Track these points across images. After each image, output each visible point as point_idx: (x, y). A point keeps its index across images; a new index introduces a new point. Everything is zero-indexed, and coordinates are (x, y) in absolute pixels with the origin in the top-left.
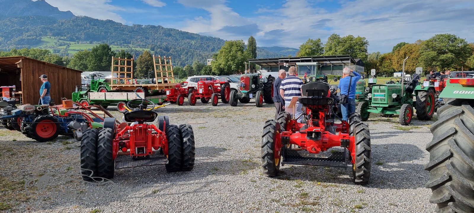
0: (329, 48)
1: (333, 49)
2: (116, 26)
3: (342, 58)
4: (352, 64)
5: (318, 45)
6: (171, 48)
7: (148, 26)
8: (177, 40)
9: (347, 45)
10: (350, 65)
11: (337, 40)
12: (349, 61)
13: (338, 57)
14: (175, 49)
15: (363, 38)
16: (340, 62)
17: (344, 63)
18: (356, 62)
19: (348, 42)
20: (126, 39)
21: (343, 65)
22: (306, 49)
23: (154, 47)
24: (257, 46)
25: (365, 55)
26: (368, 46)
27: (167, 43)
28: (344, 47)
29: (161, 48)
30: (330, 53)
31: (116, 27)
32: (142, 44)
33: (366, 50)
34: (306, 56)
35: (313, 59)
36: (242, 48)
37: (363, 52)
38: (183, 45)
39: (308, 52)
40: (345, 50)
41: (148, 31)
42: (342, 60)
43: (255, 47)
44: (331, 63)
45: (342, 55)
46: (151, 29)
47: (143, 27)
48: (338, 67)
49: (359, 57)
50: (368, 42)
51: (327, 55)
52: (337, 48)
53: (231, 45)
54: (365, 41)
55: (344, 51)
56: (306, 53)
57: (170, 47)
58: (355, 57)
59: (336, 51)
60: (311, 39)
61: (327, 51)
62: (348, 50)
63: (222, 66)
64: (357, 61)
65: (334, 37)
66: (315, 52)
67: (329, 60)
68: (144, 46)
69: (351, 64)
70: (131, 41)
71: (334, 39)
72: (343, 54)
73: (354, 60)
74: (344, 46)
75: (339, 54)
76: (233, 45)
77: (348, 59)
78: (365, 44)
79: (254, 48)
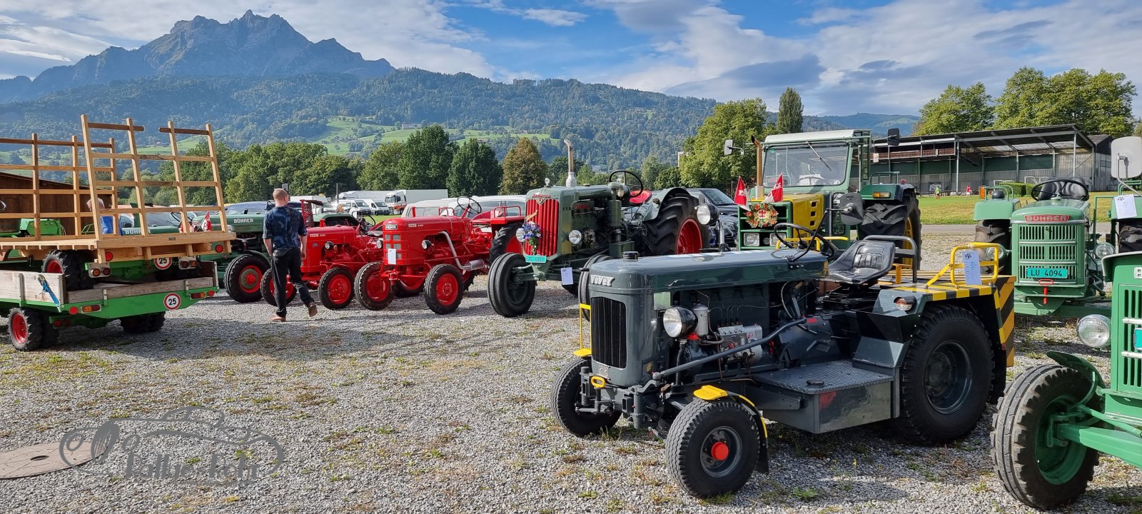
0: (1010, 108)
1: (1024, 111)
2: (478, 87)
3: (1050, 135)
4: (1083, 150)
5: (978, 103)
6: (597, 131)
7: (547, 81)
8: (613, 110)
9: (1066, 98)
10: (1077, 153)
11: (1033, 85)
12: (1074, 143)
13: (1037, 131)
14: (607, 132)
15: (1118, 75)
16: (1044, 145)
17: (1057, 150)
18: (1094, 145)
19: (1068, 89)
20: (499, 115)
21: (1054, 153)
22: (941, 113)
23: (560, 129)
24: (804, 114)
25: (1125, 125)
26: (1133, 97)
27: (588, 120)
28: (1057, 103)
29: (574, 132)
30: (1014, 123)
31: (477, 89)
32: (532, 123)
33: (1128, 111)
34: (940, 134)
35: (961, 140)
36: (760, 118)
37: (1117, 114)
38: (624, 122)
39: (945, 123)
40: (1061, 111)
41: (547, 94)
42: (1048, 140)
43: (799, 114)
44: (1015, 151)
45: (1049, 126)
46: (553, 88)
47: (536, 84)
48: (1038, 159)
49: (1105, 129)
50: (1132, 87)
51: (1002, 128)
52: (1036, 107)
53: (731, 112)
54: (1123, 83)
55: (1056, 115)
56: (942, 125)
57: (595, 128)
58: (1091, 130)
59: (1031, 116)
60: (955, 86)
61: (1005, 118)
62: (1069, 113)
63: (705, 168)
64: (1099, 141)
65: (1026, 79)
66: (967, 121)
67: (1010, 142)
68: (538, 129)
69: (1078, 151)
70: (508, 119)
71: (1025, 83)
72: (1054, 123)
73: (1088, 139)
74: (1056, 101)
75: (1041, 123)
76: (735, 114)
77: (1069, 138)
78: (1123, 91)
79: (796, 118)
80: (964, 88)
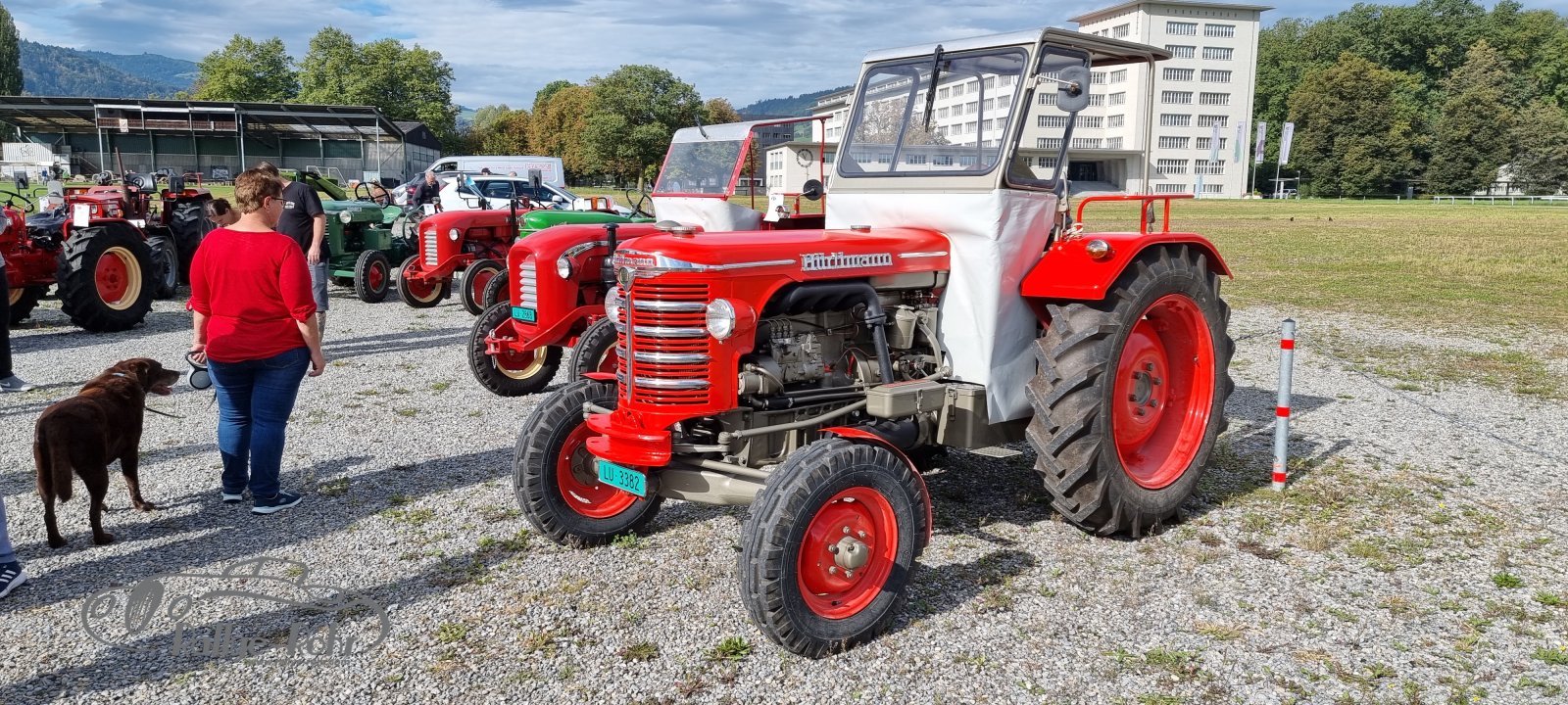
5: (276, 65)
9: (378, 74)
11: (341, 51)
12: (379, 130)
13: (336, 110)
15: (434, 53)
16: (347, 129)
17: (364, 136)
18: (403, 133)
19: (381, 62)
21: (361, 140)
22: (228, 72)
25: (444, 114)
28: (368, 78)
30: (320, 97)
35: (244, 112)
37: (435, 100)
39: (234, 86)
40: (374, 88)
42: (352, 123)
44: (317, 132)
48: (345, 145)
49: (423, 115)
51: (309, 102)
52: (346, 80)
55: (368, 93)
58: (409, 114)
59: (342, 91)
60: (244, 36)
62: (386, 91)
66: (264, 87)
71: (330, 47)
79: (8, 49)
80: (257, 40)
